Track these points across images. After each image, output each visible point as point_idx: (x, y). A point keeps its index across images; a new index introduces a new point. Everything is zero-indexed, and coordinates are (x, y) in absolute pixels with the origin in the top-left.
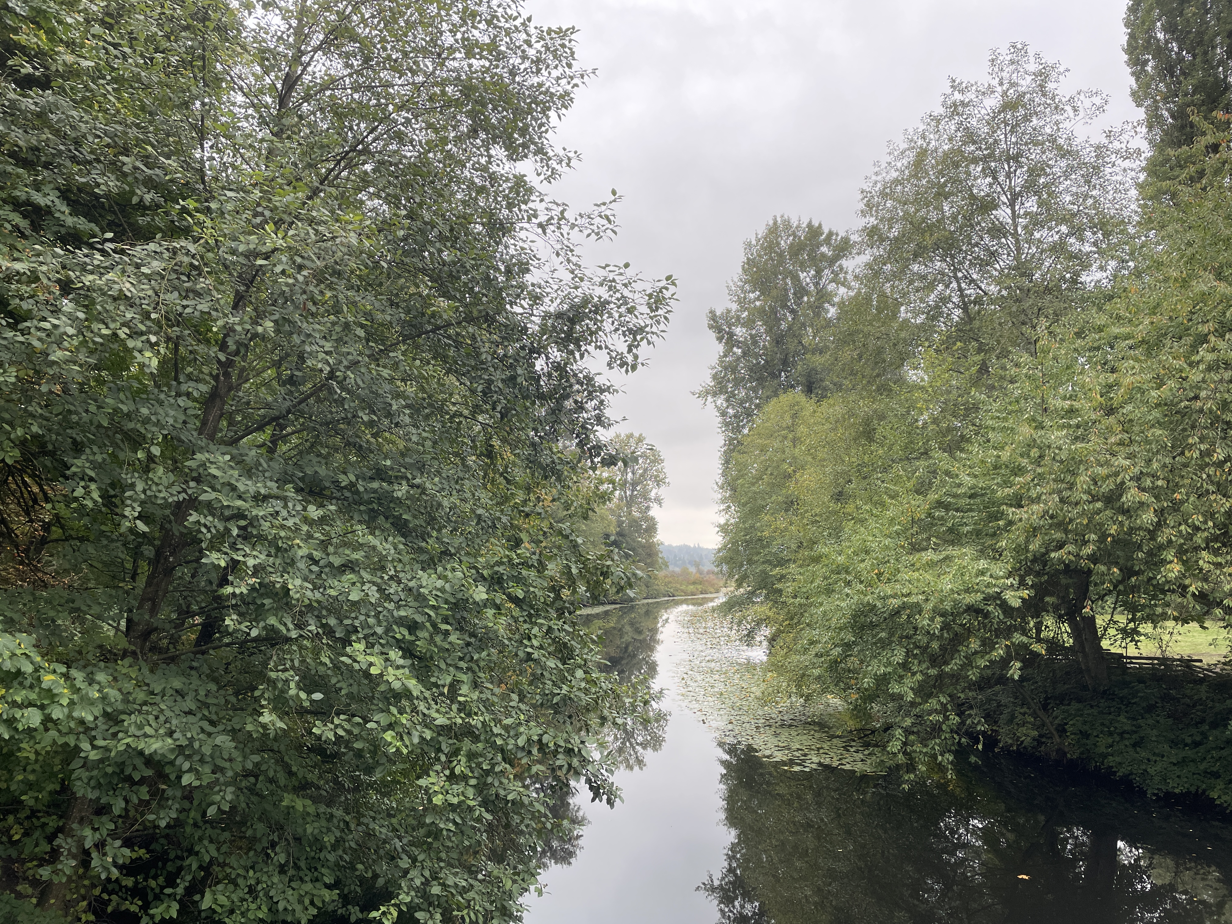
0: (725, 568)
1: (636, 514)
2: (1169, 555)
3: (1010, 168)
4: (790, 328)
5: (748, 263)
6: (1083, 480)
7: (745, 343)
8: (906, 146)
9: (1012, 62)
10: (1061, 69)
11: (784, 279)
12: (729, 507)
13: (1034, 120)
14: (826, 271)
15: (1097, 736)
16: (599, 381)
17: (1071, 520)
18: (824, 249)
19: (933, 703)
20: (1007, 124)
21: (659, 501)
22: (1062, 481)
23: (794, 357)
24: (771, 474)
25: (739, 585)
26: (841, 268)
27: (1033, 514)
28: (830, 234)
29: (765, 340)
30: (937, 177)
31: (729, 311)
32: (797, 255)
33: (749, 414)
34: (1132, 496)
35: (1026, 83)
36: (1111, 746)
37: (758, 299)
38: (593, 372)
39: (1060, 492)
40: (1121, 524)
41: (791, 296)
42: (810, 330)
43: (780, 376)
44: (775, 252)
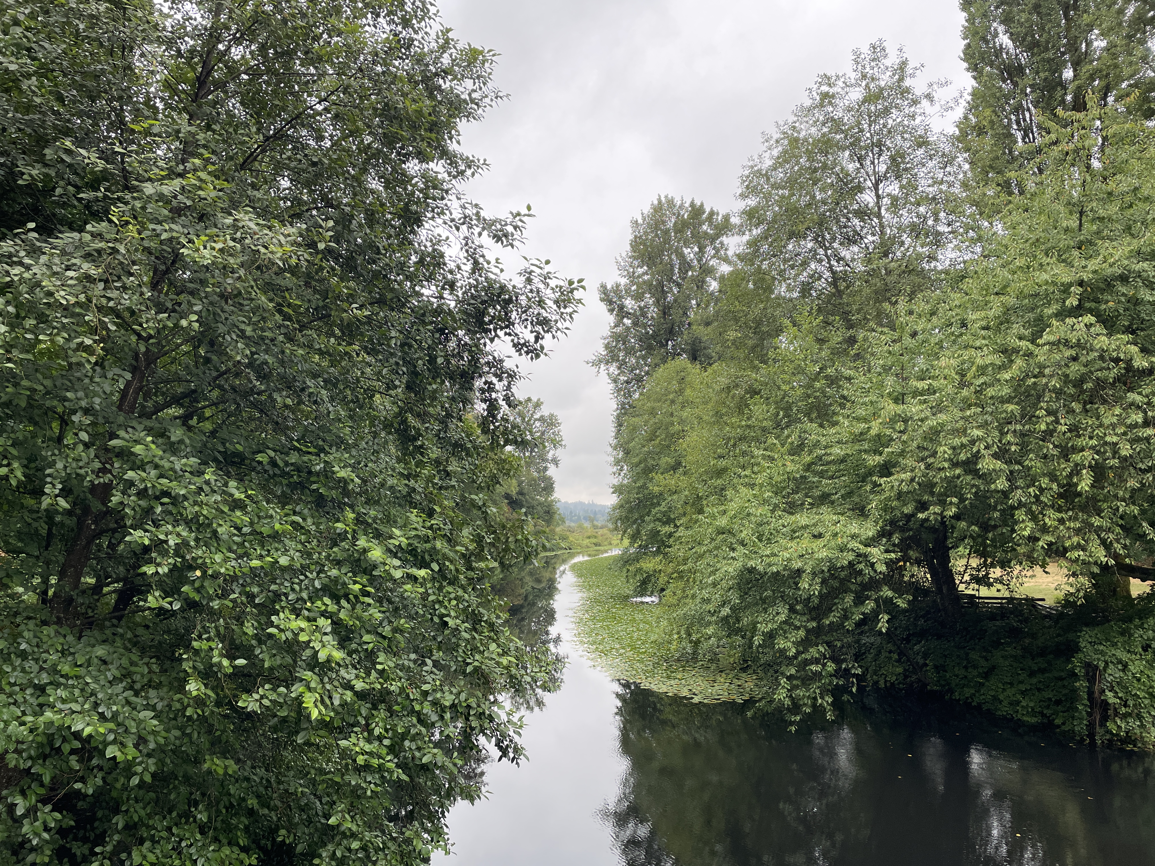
1: (535, 474)
2: (1020, 515)
4: (675, 301)
5: (635, 241)
6: (944, 450)
7: (634, 314)
8: (779, 136)
9: (873, 60)
11: (670, 256)
12: (622, 468)
14: (708, 248)
17: (935, 484)
18: (706, 228)
19: (813, 652)
22: (924, 449)
23: (680, 327)
24: (661, 436)
25: (633, 540)
26: (722, 243)
27: (902, 481)
28: (712, 213)
29: (653, 312)
31: (618, 285)
32: (681, 232)
33: (639, 380)
34: (987, 463)
37: (646, 273)
38: (501, 356)
41: (676, 271)
42: (694, 302)
43: (667, 344)
44: (661, 230)
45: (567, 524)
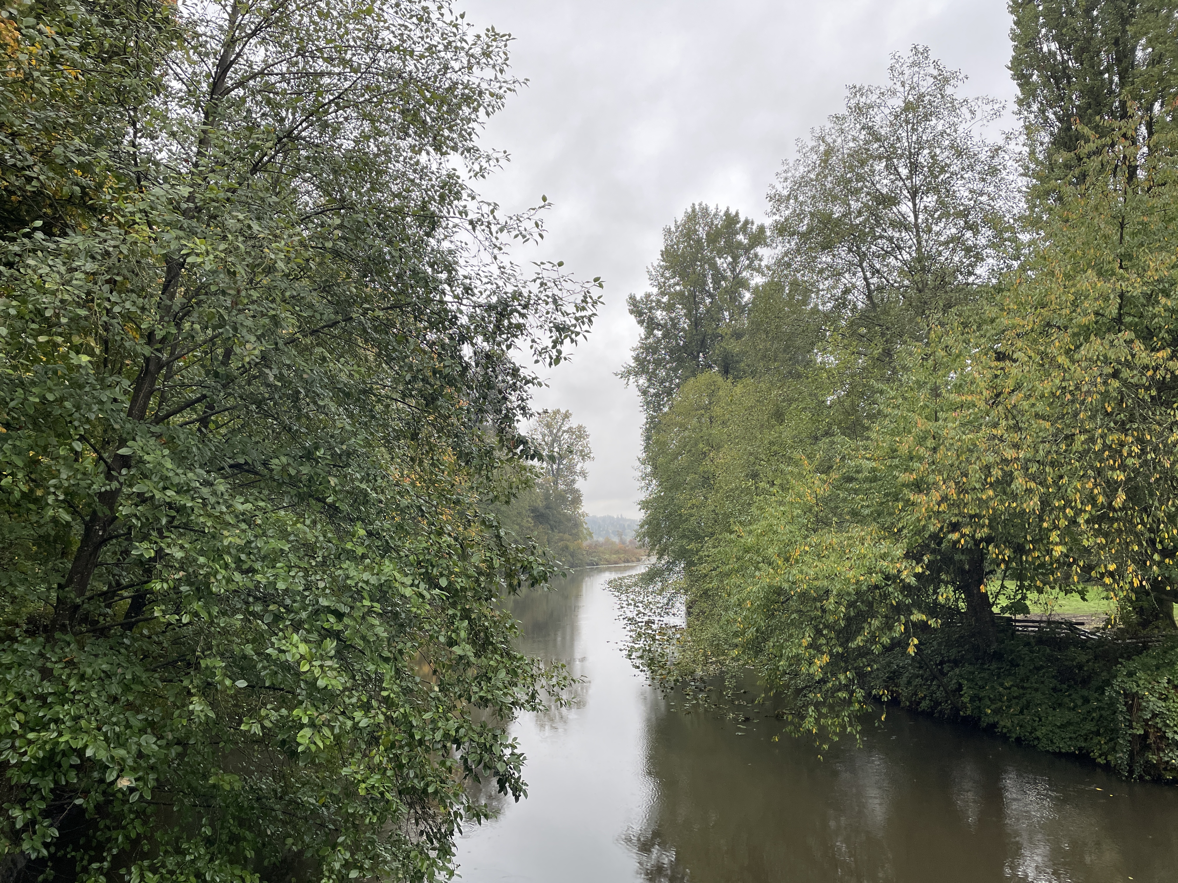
0: (647, 540)
4: (708, 311)
5: (667, 250)
7: (664, 325)
8: (814, 143)
11: (702, 266)
12: (651, 482)
14: (742, 259)
16: (525, 372)
17: (966, 505)
18: (740, 237)
20: (908, 123)
21: (583, 474)
23: (712, 339)
24: (690, 451)
25: (660, 557)
26: (756, 255)
28: (746, 222)
29: (685, 324)
31: (648, 296)
32: (715, 242)
33: (669, 392)
37: (678, 284)
41: (709, 281)
42: (726, 314)
43: (698, 357)
44: (693, 240)
45: (595, 539)
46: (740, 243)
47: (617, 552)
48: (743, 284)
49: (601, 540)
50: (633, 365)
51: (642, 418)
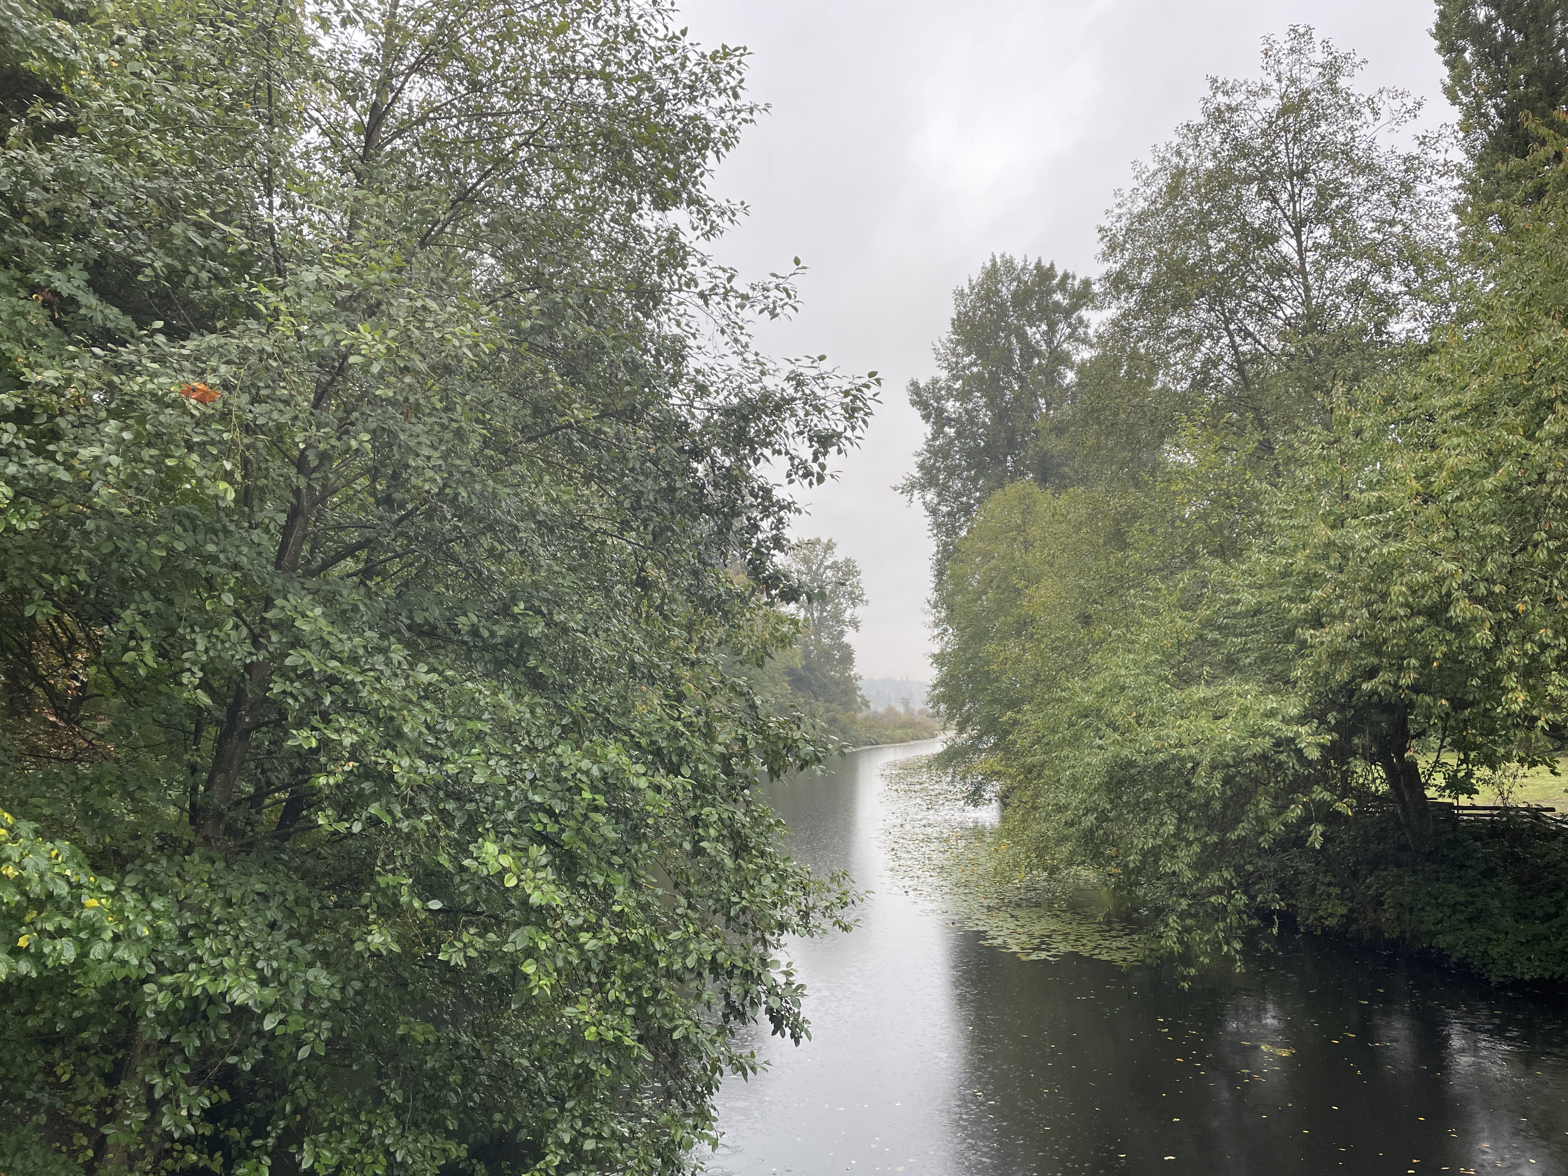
0: (943, 707)
1: (826, 641)
2: (1511, 681)
3: (1293, 186)
4: (1017, 399)
5: (959, 318)
6: (1397, 590)
7: (958, 420)
8: (1157, 166)
9: (1292, 50)
10: (1357, 60)
11: (1007, 338)
12: (946, 630)
13: (1323, 123)
14: (1061, 326)
15: (1422, 909)
16: (778, 494)
17: (1385, 641)
18: (1058, 297)
19: (1214, 879)
20: (1287, 131)
21: (855, 624)
22: (1371, 591)
23: (1023, 436)
24: (998, 587)
25: (961, 729)
26: (1080, 321)
27: (1336, 635)
28: (1066, 276)
29: (985, 417)
30: (1200, 204)
31: (935, 381)
32: (1023, 305)
33: (967, 510)
34: (1462, 609)
35: (1311, 78)
36: (1441, 921)
37: (974, 364)
38: (771, 482)
39: (1369, 605)
40: (1449, 643)
41: (1017, 358)
42: (1042, 401)
43: (1006, 461)
44: (995, 303)
45: (873, 708)
46: (1057, 304)
47: (902, 726)
48: (1064, 359)
49: (881, 710)
50: (918, 475)
51: (931, 547)
